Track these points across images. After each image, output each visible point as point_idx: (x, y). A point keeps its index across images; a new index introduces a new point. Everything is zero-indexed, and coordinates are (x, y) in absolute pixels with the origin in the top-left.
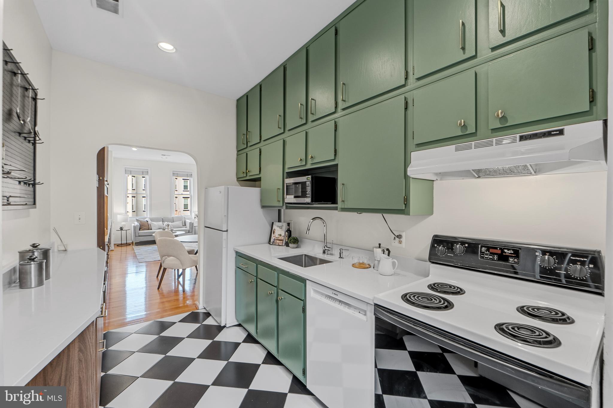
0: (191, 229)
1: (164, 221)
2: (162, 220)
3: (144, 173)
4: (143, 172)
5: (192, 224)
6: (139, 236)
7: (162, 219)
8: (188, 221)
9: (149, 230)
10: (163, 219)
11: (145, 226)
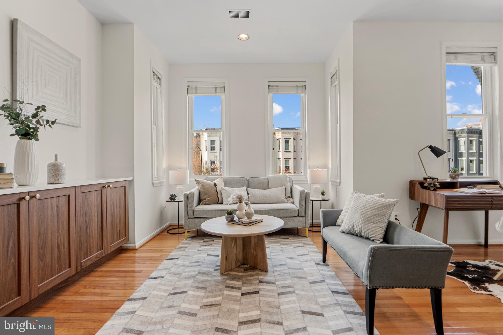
0: (304, 208)
1: (251, 185)
2: (246, 182)
3: (218, 90)
4: (216, 88)
5: (305, 196)
6: (195, 218)
7: (248, 181)
8: (297, 189)
9: (217, 204)
10: (250, 180)
11: (209, 196)
